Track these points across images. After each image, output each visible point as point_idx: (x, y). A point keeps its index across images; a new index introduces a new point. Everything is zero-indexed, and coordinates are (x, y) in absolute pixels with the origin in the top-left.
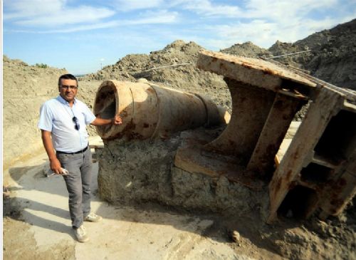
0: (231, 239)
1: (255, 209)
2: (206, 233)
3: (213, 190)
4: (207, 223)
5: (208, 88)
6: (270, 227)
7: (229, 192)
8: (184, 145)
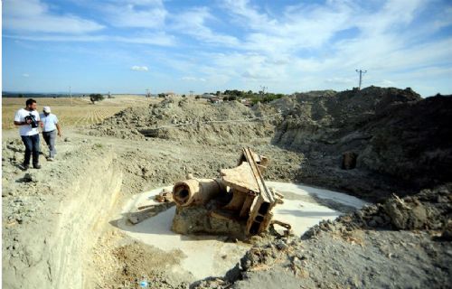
0: (235, 242)
1: (242, 231)
2: (226, 241)
3: (227, 225)
4: (225, 238)
5: (205, 146)
6: (247, 236)
7: (233, 226)
8: (214, 207)
